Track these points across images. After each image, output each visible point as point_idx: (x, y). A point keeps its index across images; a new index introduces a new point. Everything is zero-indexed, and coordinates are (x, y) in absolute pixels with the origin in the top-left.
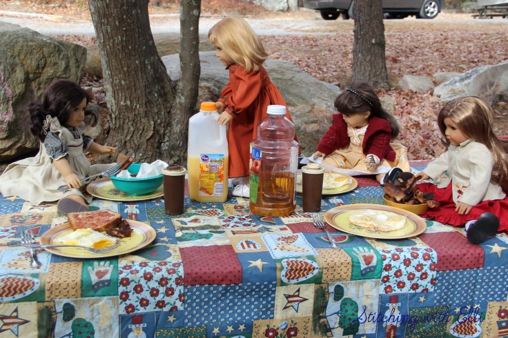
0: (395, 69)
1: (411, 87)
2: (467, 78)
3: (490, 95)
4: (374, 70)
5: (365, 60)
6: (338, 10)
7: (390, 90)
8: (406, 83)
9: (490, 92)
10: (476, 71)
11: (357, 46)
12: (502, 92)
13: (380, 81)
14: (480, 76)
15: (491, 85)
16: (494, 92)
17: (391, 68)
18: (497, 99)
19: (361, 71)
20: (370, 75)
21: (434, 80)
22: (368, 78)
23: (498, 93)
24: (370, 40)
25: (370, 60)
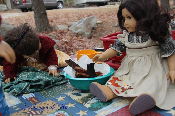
0: (53, 24)
1: (60, 29)
2: (80, 22)
3: (89, 28)
4: (44, 24)
5: (40, 21)
6: (28, 9)
7: (52, 31)
8: (58, 28)
9: (89, 27)
10: (83, 20)
11: (36, 15)
12: (93, 27)
13: (48, 28)
14: (85, 21)
15: (89, 24)
16: (91, 27)
17: (51, 24)
18: (92, 29)
19: (39, 25)
20: (43, 26)
21: (68, 25)
22: (42, 28)
23: (92, 27)
24: (41, 12)
25: (42, 21)
